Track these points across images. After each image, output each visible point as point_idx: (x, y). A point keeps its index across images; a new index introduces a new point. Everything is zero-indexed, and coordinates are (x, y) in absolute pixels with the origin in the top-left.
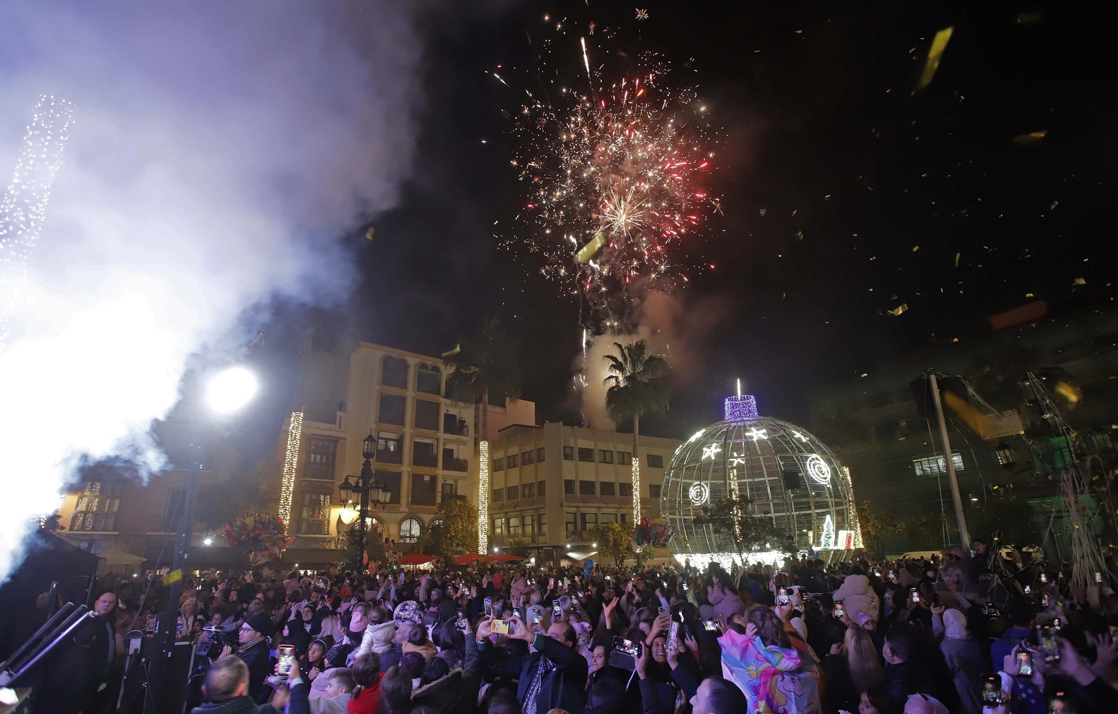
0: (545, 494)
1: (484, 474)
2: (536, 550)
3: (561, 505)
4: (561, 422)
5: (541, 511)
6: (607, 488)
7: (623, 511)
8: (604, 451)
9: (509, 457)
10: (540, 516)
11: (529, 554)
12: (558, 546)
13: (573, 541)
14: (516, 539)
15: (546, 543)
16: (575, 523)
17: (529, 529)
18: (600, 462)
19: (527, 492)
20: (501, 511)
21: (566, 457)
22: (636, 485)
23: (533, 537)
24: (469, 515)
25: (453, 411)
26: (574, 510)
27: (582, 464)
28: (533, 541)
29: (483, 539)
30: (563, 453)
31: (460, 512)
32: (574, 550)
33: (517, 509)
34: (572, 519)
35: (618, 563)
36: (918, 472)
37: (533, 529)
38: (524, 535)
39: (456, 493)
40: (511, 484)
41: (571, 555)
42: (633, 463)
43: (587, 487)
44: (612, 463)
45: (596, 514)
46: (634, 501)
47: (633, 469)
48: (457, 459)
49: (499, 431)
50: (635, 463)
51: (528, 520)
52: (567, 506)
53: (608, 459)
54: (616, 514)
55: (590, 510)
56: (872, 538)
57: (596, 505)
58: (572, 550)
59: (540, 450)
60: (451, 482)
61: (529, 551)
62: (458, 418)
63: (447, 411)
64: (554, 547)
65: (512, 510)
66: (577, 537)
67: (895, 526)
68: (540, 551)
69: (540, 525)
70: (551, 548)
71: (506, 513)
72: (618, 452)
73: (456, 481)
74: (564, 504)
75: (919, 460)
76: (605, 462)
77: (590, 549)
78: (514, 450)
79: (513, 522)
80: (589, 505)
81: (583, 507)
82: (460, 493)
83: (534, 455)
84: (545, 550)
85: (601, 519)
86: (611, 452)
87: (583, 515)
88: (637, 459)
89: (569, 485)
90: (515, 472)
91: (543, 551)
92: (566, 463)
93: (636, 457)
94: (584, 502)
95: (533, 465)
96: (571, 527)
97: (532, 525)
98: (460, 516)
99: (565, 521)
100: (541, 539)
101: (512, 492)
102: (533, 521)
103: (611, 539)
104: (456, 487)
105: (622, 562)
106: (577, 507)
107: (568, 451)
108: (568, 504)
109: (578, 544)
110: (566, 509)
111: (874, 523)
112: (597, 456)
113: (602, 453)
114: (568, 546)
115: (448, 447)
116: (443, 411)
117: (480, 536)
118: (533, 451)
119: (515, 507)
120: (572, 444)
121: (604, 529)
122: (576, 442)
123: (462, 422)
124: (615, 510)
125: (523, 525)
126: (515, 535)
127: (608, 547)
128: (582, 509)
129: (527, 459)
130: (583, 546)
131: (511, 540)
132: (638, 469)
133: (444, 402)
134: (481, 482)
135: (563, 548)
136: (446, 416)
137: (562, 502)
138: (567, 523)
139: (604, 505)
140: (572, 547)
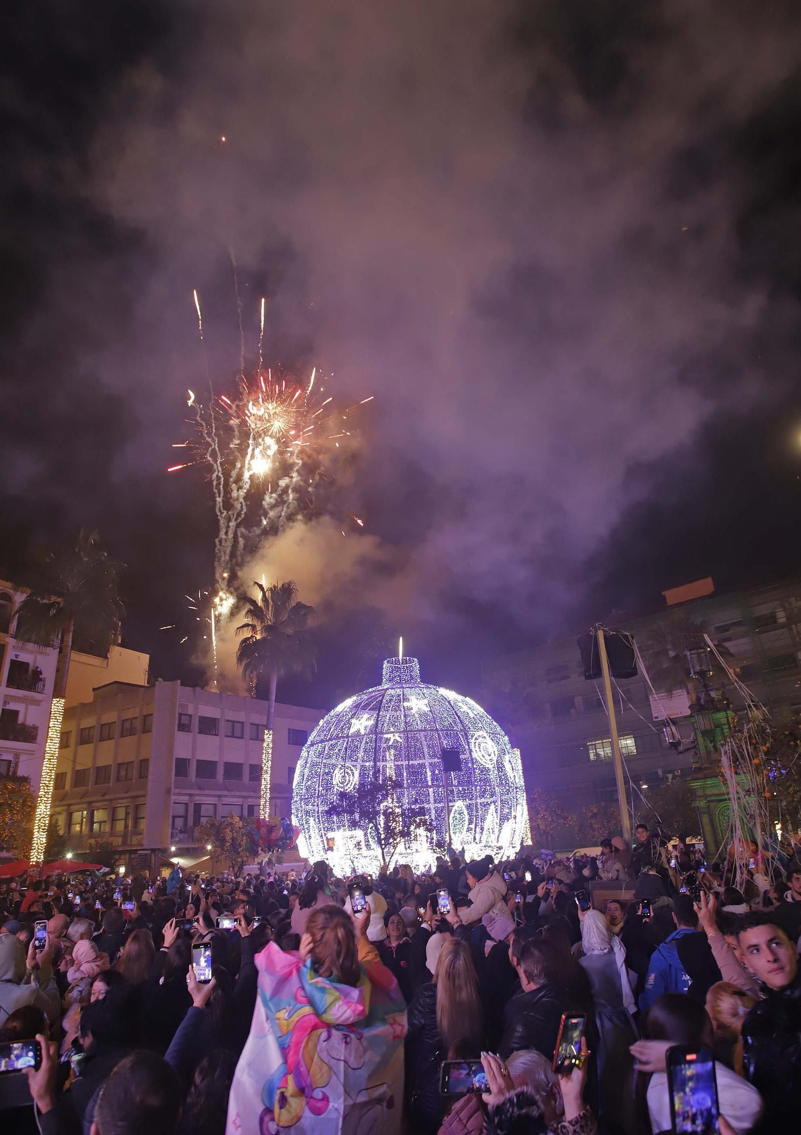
0: (147, 777)
1: (52, 745)
2: (128, 855)
3: (168, 791)
4: (179, 681)
5: (140, 801)
6: (233, 770)
7: (251, 801)
8: (234, 722)
9: (102, 725)
10: (137, 808)
11: (117, 860)
12: (158, 849)
13: (180, 841)
14: (99, 840)
15: (142, 845)
16: (185, 818)
17: (120, 826)
18: (227, 736)
19: (123, 773)
20: (83, 800)
21: (183, 727)
22: (267, 765)
23: (125, 836)
24: (24, 804)
25: (24, 657)
26: (185, 799)
27: (202, 738)
28: (124, 843)
29: (40, 838)
30: (177, 722)
31: (11, 799)
32: (180, 854)
33: (107, 797)
34: (182, 813)
35: (236, 869)
36: (592, 757)
37: (126, 826)
38: (113, 833)
39: (15, 772)
40: (101, 762)
41: (175, 860)
42: (266, 737)
43: (206, 768)
44: (242, 737)
45: (215, 805)
46: (263, 787)
47: (265, 745)
48: (23, 725)
49: (94, 689)
50: (268, 737)
51: (121, 813)
52: (176, 794)
53: (238, 733)
54: (242, 805)
55: (207, 800)
56: (542, 832)
57: (216, 793)
58: (176, 855)
59: (146, 717)
60: (10, 757)
61: (117, 857)
62: (31, 667)
63: (17, 656)
64: (153, 850)
65: (100, 798)
66: (186, 835)
67: (565, 819)
68: (133, 856)
69: (136, 820)
70: (149, 852)
71: (90, 803)
72: (252, 724)
73: (17, 756)
74: (173, 790)
75: (594, 743)
76: (233, 736)
77: (203, 852)
78: (110, 717)
79: (99, 815)
80: (206, 792)
81: (198, 795)
82: (21, 773)
83: (138, 724)
84: (141, 855)
85: (222, 811)
86: (243, 723)
87: (198, 807)
88: (271, 732)
89: (182, 766)
90: (109, 745)
91: (137, 856)
92: (180, 736)
93: (269, 729)
94: (200, 789)
95: (135, 738)
96: (179, 822)
97: (126, 819)
98: (9, 805)
99: (171, 814)
100: (135, 840)
101: (101, 773)
102: (127, 814)
103: (228, 838)
104: (17, 765)
105: (241, 868)
106: (191, 795)
107: (185, 720)
108: (177, 791)
109: (186, 846)
110: (173, 798)
111: (544, 815)
112: (223, 728)
113: (230, 723)
114: (173, 849)
115: (12, 706)
116: (9, 656)
117: (36, 834)
118: (136, 718)
119: (104, 795)
120: (190, 711)
121: (221, 825)
122: (196, 708)
123: (37, 673)
124: (240, 800)
125: (113, 819)
126: (101, 834)
127: (223, 849)
128: (197, 798)
129: (127, 729)
130: (193, 848)
131: (93, 841)
132: (271, 745)
133: (11, 642)
134: (47, 756)
135: (165, 851)
136: (12, 661)
137: (170, 788)
138: (174, 817)
139: (226, 793)
140: (178, 849)
